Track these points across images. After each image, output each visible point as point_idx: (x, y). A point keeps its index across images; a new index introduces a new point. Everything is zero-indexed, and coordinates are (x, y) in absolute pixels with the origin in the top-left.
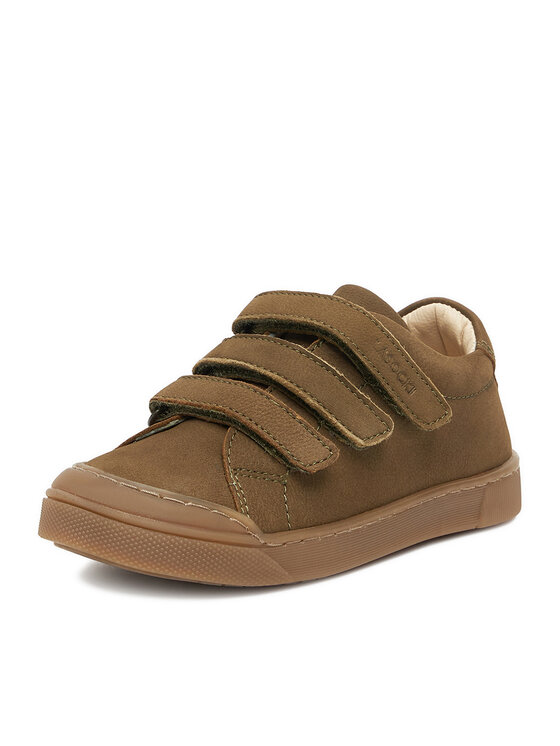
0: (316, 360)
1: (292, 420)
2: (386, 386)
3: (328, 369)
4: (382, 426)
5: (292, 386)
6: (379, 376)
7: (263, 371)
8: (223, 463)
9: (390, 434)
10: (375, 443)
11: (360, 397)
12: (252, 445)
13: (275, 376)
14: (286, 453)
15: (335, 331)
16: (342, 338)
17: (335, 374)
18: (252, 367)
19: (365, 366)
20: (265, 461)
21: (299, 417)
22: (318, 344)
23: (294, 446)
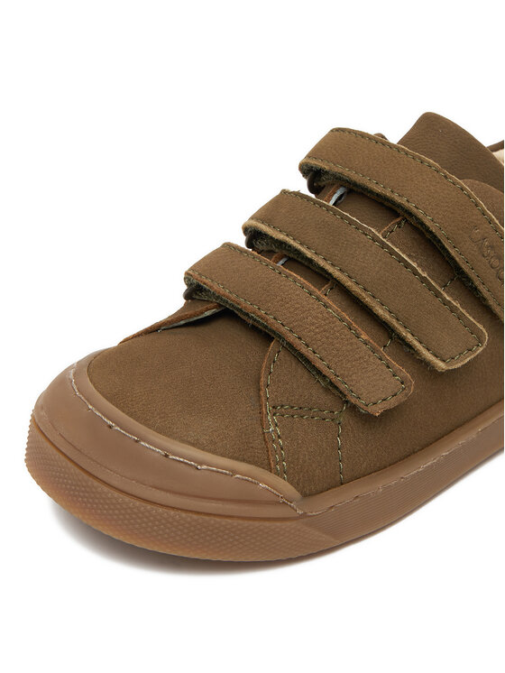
0: (392, 252)
1: (355, 340)
2: (481, 287)
3: (407, 266)
4: (472, 340)
5: (356, 289)
6: (472, 274)
7: (322, 263)
8: (260, 396)
9: (481, 349)
10: (459, 365)
11: (445, 303)
12: (301, 371)
13: (336, 273)
14: (342, 387)
15: (420, 213)
16: (428, 224)
17: (415, 273)
18: (309, 254)
19: (456, 261)
20: (316, 394)
21: (364, 337)
22: (399, 223)
23: (354, 377)
